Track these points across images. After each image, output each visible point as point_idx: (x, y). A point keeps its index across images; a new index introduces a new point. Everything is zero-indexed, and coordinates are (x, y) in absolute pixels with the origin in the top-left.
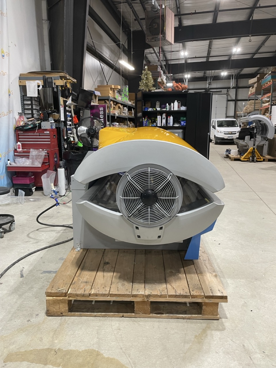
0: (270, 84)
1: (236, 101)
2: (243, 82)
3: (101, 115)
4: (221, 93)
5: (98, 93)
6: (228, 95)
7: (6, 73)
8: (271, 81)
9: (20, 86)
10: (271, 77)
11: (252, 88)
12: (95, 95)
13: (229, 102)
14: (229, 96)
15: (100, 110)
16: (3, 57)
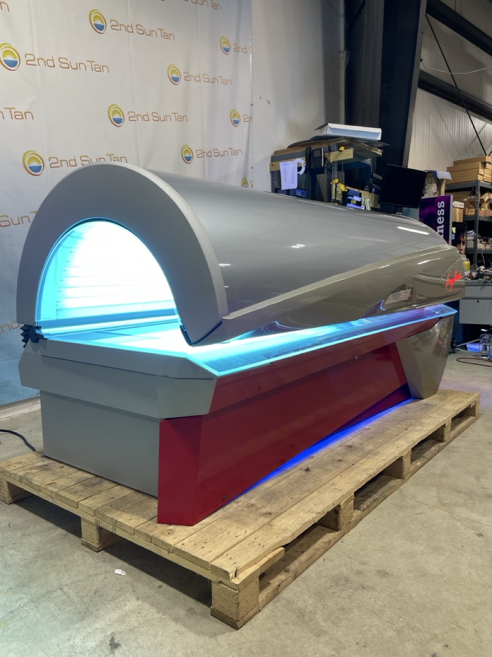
3: (440, 218)
5: (443, 174)
7: (240, 152)
9: (272, 173)
12: (438, 179)
15: (437, 207)
16: (236, 124)
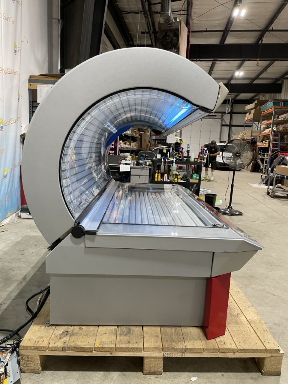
0: (272, 111)
1: (230, 126)
2: (238, 108)
4: (216, 117)
6: (222, 119)
8: (273, 107)
10: (273, 104)
11: (249, 114)
13: (223, 127)
14: (223, 121)
